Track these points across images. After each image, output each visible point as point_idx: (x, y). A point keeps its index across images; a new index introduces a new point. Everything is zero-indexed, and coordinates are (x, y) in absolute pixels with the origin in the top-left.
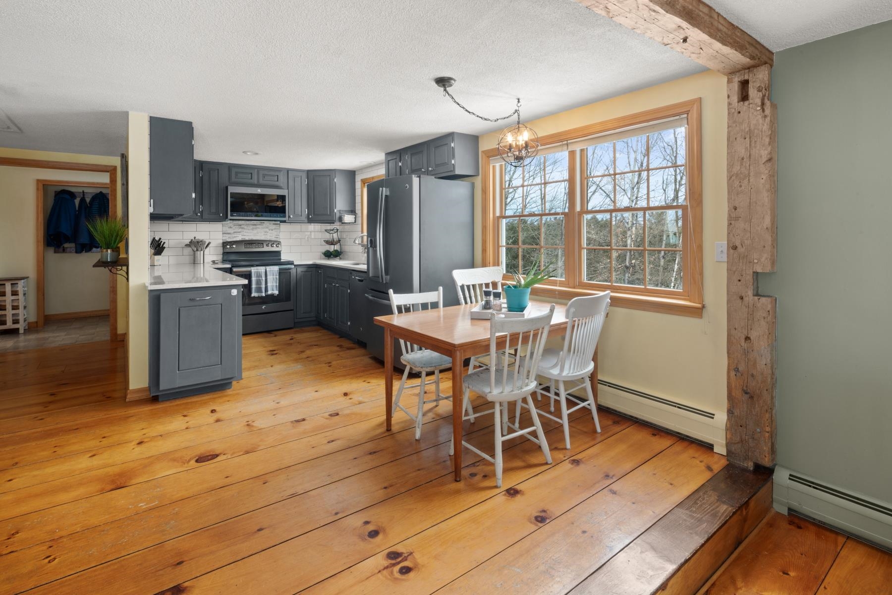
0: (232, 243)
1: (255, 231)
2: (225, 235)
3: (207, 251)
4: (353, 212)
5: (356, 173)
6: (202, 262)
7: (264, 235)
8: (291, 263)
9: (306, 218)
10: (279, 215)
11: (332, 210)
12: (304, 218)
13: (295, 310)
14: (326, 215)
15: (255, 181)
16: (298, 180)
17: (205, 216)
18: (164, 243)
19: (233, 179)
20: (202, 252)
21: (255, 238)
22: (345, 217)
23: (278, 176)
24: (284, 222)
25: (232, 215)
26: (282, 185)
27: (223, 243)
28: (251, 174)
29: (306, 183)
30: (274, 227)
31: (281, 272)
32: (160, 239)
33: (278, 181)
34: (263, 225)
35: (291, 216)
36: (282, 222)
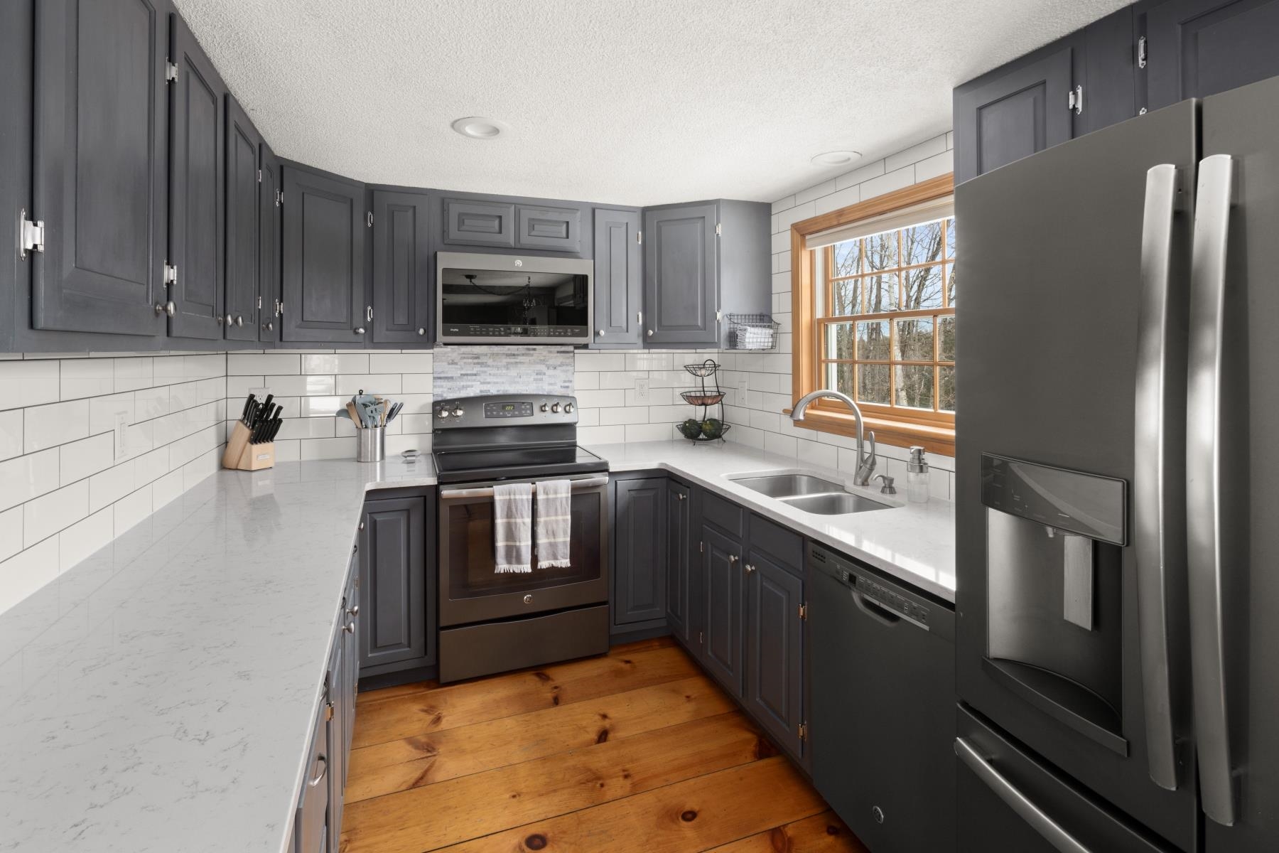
0: (454, 404)
1: (513, 372)
2: (439, 383)
3: (393, 426)
4: (764, 318)
5: (774, 211)
6: (378, 458)
7: (535, 380)
8: (602, 468)
9: (638, 336)
10: (569, 329)
11: (709, 316)
12: (634, 334)
13: (612, 603)
14: (695, 327)
15: (509, 237)
16: (619, 235)
17: (381, 333)
18: (280, 408)
19: (454, 234)
20: (378, 430)
21: (512, 390)
22: (748, 335)
23: (568, 223)
24: (585, 346)
25: (446, 333)
26: (577, 248)
27: (435, 404)
28: (500, 217)
29: (640, 243)
30: (560, 359)
31: (578, 495)
32: (270, 397)
33: (567, 237)
34: (532, 355)
35: (602, 333)
36: (577, 347)
